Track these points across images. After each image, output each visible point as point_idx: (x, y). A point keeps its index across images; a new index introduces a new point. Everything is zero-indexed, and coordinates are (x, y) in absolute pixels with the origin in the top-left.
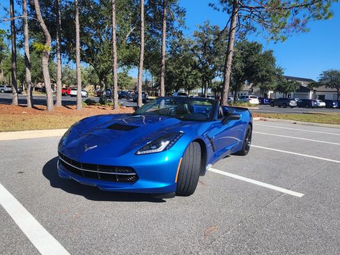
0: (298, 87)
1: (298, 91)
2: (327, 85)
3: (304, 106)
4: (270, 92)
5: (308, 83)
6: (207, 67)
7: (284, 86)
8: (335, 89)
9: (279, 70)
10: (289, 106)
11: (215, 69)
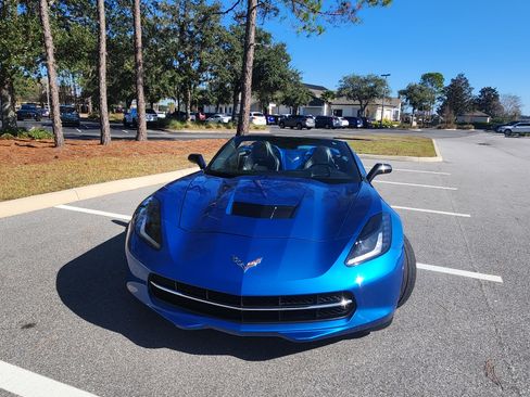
0: (311, 99)
1: (311, 104)
2: (349, 96)
3: (323, 127)
4: (271, 106)
5: (321, 92)
6: (188, 66)
7: (293, 97)
8: (357, 102)
9: (295, 75)
10: (305, 126)
11: (201, 69)
